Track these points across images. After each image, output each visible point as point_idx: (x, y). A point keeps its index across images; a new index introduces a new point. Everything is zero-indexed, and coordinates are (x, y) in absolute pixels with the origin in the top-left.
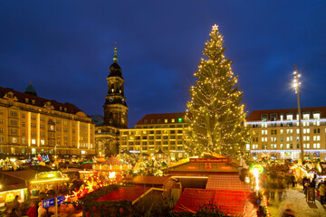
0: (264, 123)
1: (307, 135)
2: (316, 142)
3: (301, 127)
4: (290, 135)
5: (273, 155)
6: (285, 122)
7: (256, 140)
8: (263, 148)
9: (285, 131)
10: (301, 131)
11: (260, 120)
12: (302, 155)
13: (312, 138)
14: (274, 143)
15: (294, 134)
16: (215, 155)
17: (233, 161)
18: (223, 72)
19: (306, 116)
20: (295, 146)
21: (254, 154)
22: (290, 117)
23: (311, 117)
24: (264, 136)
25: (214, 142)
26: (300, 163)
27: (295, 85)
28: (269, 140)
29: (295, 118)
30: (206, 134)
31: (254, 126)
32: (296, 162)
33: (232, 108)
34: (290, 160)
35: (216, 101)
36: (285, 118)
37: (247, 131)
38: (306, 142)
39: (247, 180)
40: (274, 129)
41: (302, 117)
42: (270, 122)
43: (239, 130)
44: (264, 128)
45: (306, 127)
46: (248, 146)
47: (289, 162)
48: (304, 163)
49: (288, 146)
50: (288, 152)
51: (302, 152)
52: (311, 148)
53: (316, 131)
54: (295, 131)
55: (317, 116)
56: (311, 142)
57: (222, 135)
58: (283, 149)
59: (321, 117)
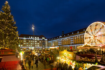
0: (25, 39)
1: (36, 43)
2: (38, 45)
3: (34, 40)
4: (32, 42)
5: (27, 48)
6: (30, 39)
7: (22, 44)
8: (24, 46)
9: (30, 41)
10: (35, 42)
11: (23, 37)
12: (35, 48)
13: (37, 44)
14: (27, 45)
15: (33, 42)
16: (6, 48)
17: (14, 51)
18: (10, 19)
19: (36, 38)
20: (33, 46)
21: (21, 48)
22: (32, 37)
23: (37, 38)
24: (25, 42)
25: (6, 44)
26: (34, 51)
27: (33, 29)
28: (26, 44)
29: (33, 38)
30: (2, 40)
31: (21, 39)
32: (33, 50)
33: (14, 32)
34: (32, 50)
35: (7, 29)
36: (30, 38)
37: (19, 40)
38: (36, 45)
39: (19, 57)
40: (27, 40)
41: (35, 38)
42: (26, 38)
43: (16, 40)
44: (25, 40)
45: (36, 41)
46: (19, 45)
47: (31, 50)
48: (35, 50)
49: (31, 46)
50: (31, 47)
51: (35, 47)
52: (37, 46)
53: (38, 42)
54: (33, 41)
55: (38, 38)
56: (37, 45)
57: (10, 41)
58: (30, 46)
59: (39, 38)
